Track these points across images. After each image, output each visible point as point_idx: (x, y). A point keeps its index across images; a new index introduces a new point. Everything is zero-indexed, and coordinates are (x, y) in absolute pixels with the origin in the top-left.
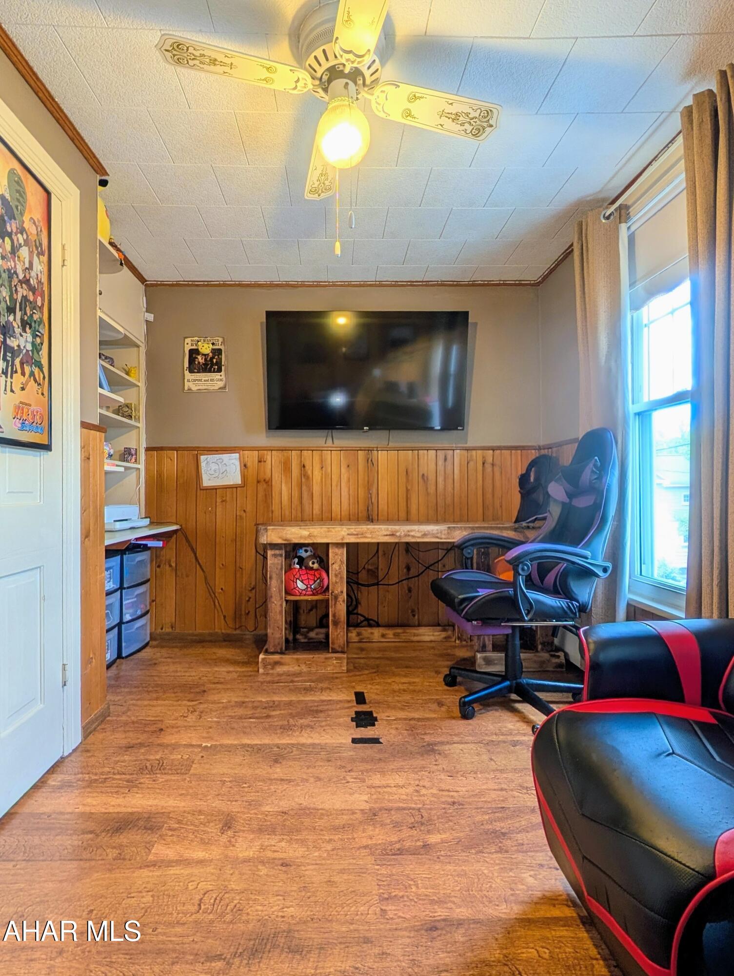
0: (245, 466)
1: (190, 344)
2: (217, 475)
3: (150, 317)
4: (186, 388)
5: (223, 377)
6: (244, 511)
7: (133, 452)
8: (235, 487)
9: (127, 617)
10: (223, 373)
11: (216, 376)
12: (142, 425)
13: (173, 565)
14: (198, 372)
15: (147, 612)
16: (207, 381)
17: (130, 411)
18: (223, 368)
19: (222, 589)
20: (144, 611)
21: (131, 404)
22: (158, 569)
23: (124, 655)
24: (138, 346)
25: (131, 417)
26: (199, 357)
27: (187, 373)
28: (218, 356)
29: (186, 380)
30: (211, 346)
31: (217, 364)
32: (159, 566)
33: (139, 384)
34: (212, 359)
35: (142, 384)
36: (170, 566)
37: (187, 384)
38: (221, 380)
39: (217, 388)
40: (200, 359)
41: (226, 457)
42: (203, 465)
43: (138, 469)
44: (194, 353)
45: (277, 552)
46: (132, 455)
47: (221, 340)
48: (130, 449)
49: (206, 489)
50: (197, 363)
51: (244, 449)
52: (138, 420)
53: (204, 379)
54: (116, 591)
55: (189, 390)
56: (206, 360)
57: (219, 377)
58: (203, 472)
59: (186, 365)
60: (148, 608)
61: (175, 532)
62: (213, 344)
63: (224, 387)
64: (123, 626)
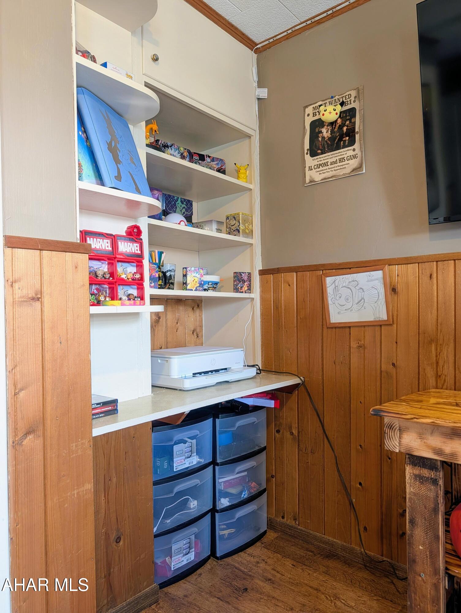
0: (394, 290)
1: (311, 115)
2: (349, 306)
3: (263, 93)
4: (307, 180)
5: (358, 151)
6: (393, 365)
7: (245, 277)
8: (379, 325)
9: (224, 502)
10: (356, 146)
11: (347, 152)
12: (256, 240)
13: (295, 432)
14: (322, 153)
15: (260, 494)
16: (335, 162)
17: (237, 224)
18: (357, 137)
19: (360, 484)
20: (254, 491)
21: (238, 214)
22: (277, 434)
23: (218, 555)
24: (249, 137)
25: (239, 232)
26: (324, 130)
27: (308, 157)
28: (350, 120)
29: (307, 169)
30: (339, 108)
31: (347, 134)
32: (278, 431)
33: (251, 186)
34: (341, 127)
35: (255, 186)
36: (292, 434)
37: (308, 173)
38: (355, 157)
39: (348, 170)
40: (326, 133)
41: (362, 277)
42: (330, 290)
43: (252, 299)
44: (317, 125)
45: (426, 473)
46: (244, 282)
47: (353, 93)
48: (240, 274)
49: (336, 328)
50: (320, 139)
51: (391, 262)
52: (250, 234)
53: (330, 161)
54: (202, 468)
55: (311, 182)
56: (332, 132)
57: (351, 153)
58: (330, 302)
59: (307, 146)
60: (264, 486)
61: (296, 386)
62: (342, 104)
63: (360, 167)
64: (217, 515)
